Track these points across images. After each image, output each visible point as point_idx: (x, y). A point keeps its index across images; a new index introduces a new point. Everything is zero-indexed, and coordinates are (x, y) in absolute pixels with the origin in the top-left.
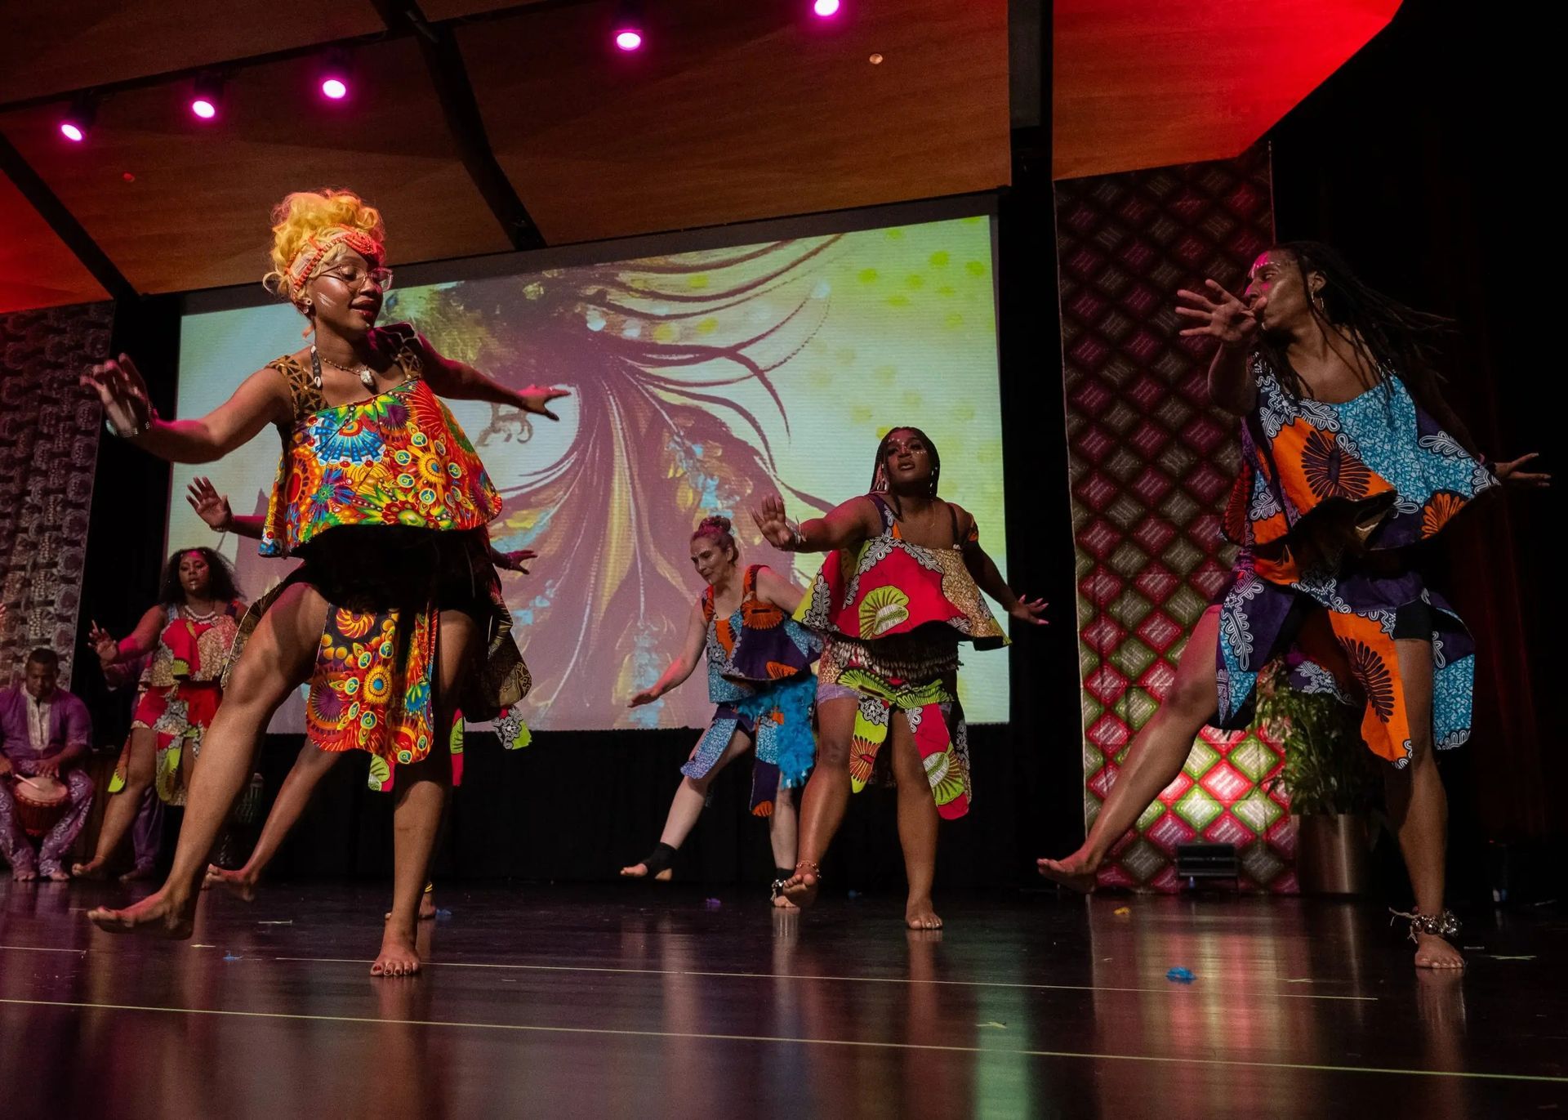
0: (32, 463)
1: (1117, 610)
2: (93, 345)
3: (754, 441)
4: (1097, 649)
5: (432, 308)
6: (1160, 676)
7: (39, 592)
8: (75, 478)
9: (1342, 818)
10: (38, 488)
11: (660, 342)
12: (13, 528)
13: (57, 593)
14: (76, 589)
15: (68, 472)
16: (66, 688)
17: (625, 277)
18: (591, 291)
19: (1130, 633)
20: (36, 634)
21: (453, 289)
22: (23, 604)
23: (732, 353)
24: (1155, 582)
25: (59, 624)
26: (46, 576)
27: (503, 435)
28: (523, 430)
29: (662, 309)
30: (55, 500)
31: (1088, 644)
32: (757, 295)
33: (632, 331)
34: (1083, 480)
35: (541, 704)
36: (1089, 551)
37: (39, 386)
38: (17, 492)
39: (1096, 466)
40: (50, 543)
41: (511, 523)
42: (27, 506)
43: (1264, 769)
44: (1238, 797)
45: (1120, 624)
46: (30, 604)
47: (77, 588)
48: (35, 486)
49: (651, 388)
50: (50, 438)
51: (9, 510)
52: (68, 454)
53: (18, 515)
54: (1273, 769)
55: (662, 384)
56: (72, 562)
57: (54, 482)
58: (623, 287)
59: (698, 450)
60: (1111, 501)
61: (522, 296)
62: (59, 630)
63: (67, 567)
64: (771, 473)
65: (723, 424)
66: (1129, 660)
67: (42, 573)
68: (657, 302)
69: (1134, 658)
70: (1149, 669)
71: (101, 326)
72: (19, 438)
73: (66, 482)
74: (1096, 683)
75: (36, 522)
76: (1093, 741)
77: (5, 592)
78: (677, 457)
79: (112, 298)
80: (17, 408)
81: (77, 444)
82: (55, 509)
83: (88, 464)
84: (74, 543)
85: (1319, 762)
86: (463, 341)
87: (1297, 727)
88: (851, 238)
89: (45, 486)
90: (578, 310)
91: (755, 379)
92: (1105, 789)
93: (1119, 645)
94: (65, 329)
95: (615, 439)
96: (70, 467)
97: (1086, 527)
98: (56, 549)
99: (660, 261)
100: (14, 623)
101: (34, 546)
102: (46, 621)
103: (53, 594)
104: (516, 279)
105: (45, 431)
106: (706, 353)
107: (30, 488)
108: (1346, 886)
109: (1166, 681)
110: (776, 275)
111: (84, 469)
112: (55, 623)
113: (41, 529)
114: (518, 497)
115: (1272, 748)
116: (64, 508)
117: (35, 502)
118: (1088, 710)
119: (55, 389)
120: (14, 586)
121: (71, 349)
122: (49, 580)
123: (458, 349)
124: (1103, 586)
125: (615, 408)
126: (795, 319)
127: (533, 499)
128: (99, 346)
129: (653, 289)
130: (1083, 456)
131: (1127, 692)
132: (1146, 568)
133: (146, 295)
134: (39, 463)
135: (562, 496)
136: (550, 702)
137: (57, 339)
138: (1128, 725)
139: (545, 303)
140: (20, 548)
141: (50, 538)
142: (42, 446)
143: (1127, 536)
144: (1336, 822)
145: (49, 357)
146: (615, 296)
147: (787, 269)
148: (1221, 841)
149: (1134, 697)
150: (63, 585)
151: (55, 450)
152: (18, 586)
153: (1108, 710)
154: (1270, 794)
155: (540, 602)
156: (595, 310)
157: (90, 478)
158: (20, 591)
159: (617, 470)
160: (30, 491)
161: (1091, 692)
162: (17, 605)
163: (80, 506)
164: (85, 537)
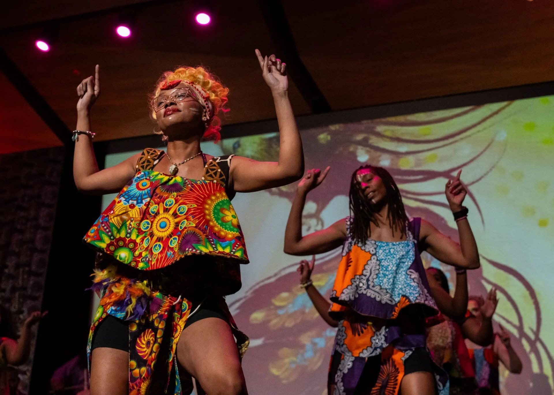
0: (10, 248)
5: (262, 150)
8: (36, 257)
10: (13, 264)
11: (403, 168)
15: (32, 253)
17: (380, 129)
18: (360, 137)
21: (274, 137)
23: (447, 175)
27: (306, 227)
28: (318, 224)
29: (403, 148)
30: (23, 271)
32: (462, 139)
33: (385, 162)
37: (16, 199)
42: (5, 275)
48: (11, 262)
50: (21, 232)
52: (32, 242)
55: (406, 194)
57: (23, 259)
58: (379, 135)
61: (316, 141)
65: (443, 219)
68: (400, 144)
73: (30, 260)
75: (10, 286)
81: (39, 236)
83: (45, 248)
84: (34, 299)
88: (518, 104)
89: (17, 262)
90: (351, 149)
94: (33, 164)
96: (34, 250)
99: (401, 119)
104: (313, 131)
105: (19, 227)
106: (431, 175)
107: (8, 263)
110: (474, 126)
111: (42, 251)
113: (14, 290)
116: (29, 275)
117: (11, 272)
119: (26, 202)
121: (36, 176)
126: (487, 153)
127: (325, 268)
129: (398, 136)
134: (14, 248)
137: (28, 170)
139: (332, 145)
141: (19, 295)
142: (16, 237)
145: (23, 181)
146: (374, 141)
147: (480, 123)
151: (25, 239)
156: (362, 149)
157: (46, 256)
163: (39, 275)
164: (42, 294)
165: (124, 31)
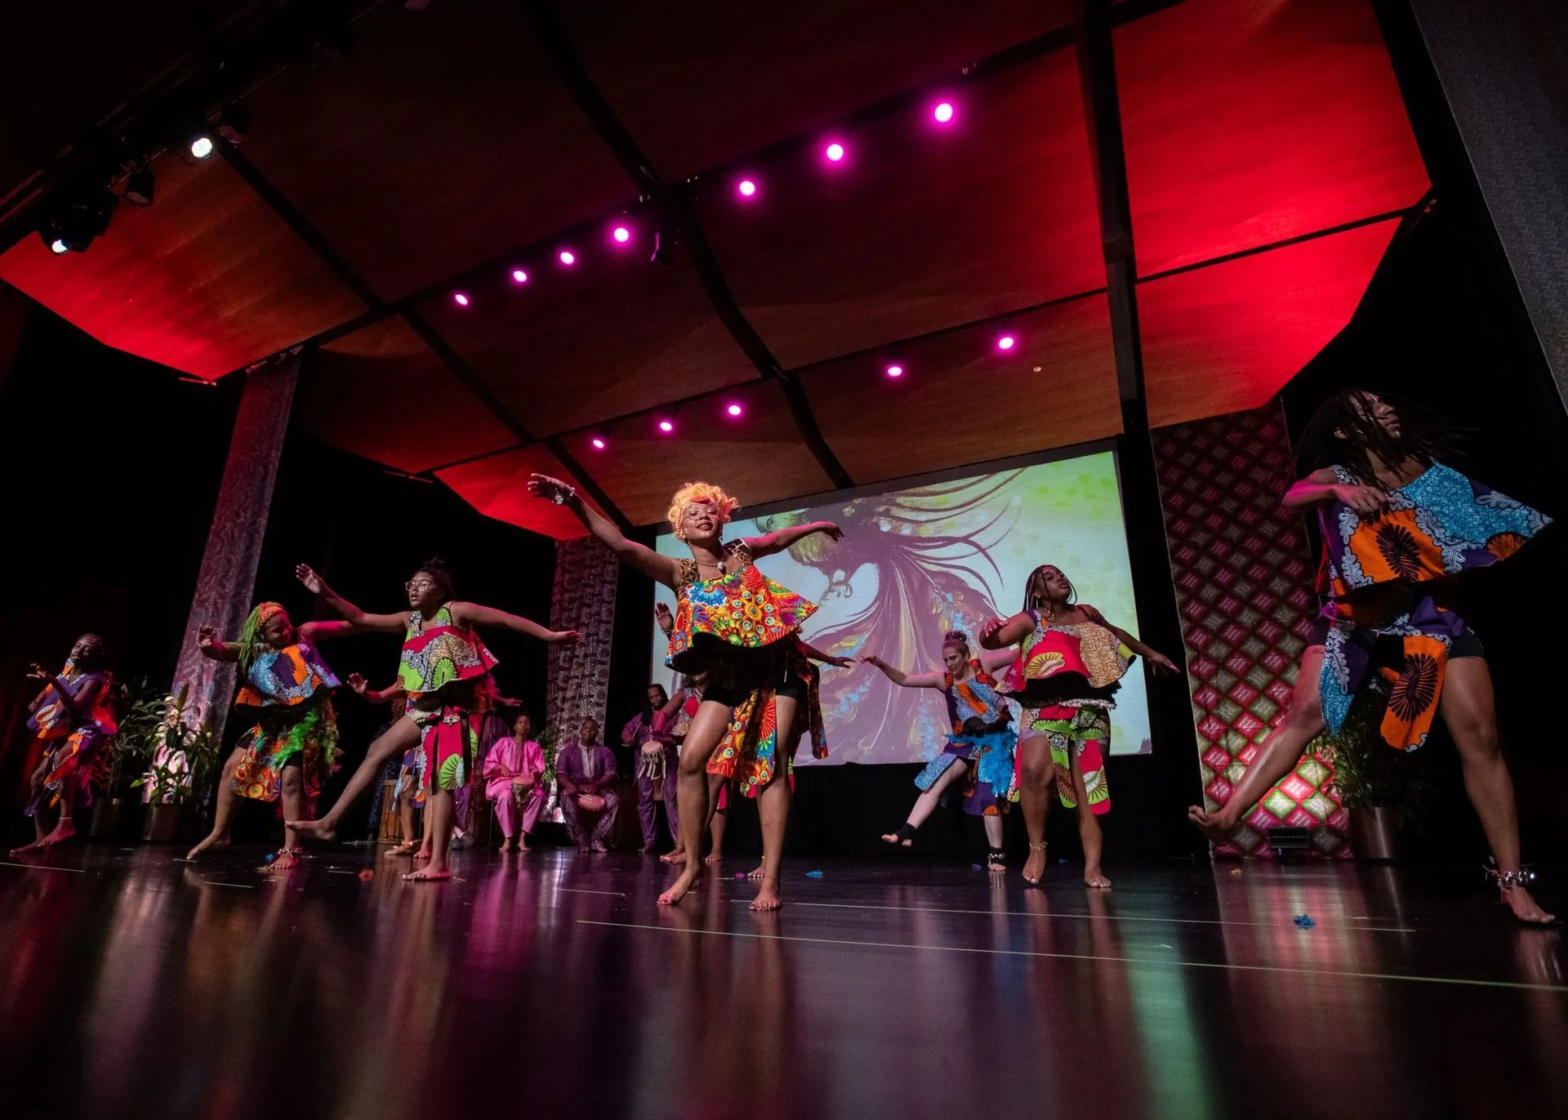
0: (581, 620)
1: (1214, 681)
3: (982, 590)
4: (1203, 706)
6: (1246, 722)
7: (586, 690)
8: (603, 627)
9: (1377, 810)
11: (924, 536)
12: (571, 655)
13: (595, 691)
14: (605, 688)
15: (599, 624)
16: (602, 743)
17: (900, 500)
18: (882, 509)
19: (1224, 696)
21: (803, 513)
23: (966, 540)
24: (1237, 663)
25: (596, 707)
27: (836, 593)
28: (847, 590)
29: (923, 517)
30: (593, 640)
31: (1198, 703)
32: (978, 506)
33: (906, 531)
34: (1185, 604)
35: (866, 748)
36: (1193, 646)
37: (584, 578)
39: (1193, 595)
40: (591, 663)
41: (842, 644)
43: (1321, 779)
44: (1305, 797)
45: (1217, 690)
46: (581, 697)
49: (919, 562)
50: (589, 606)
52: (599, 614)
53: (574, 649)
54: (1327, 778)
55: (926, 560)
56: (602, 673)
57: (592, 630)
58: (899, 505)
59: (949, 597)
60: (1204, 615)
61: (843, 513)
63: (600, 676)
64: (994, 608)
65: (963, 581)
66: (1225, 712)
67: (587, 680)
68: (920, 513)
69: (1228, 711)
70: (1238, 718)
72: (573, 607)
73: (598, 630)
74: (1205, 728)
75: (583, 652)
76: (1206, 764)
78: (938, 602)
80: (570, 591)
81: (604, 609)
82: (593, 644)
84: (603, 663)
85: (1358, 774)
86: (811, 541)
87: (1341, 752)
88: (1030, 470)
89: (587, 632)
90: (875, 520)
91: (980, 554)
92: (1217, 793)
93: (1217, 703)
95: (900, 594)
96: (600, 621)
97: (1189, 632)
98: (594, 667)
99: (921, 489)
101: (582, 665)
102: (590, 706)
103: (593, 691)
104: (838, 505)
105: (587, 602)
106: (950, 541)
108: (1385, 853)
109: (1250, 725)
110: (989, 493)
111: (607, 622)
112: (594, 707)
113: (586, 656)
114: (846, 629)
115: (1324, 765)
116: (598, 643)
118: (1201, 744)
121: (599, 557)
122: (590, 684)
123: (808, 547)
124: (1204, 667)
125: (899, 575)
126: (1001, 517)
127: (855, 629)
129: (918, 506)
130: (1183, 589)
131: (1226, 732)
132: (1230, 655)
133: (637, 526)
134: (584, 620)
135: (871, 627)
136: (871, 747)
138: (1228, 753)
139: (857, 517)
141: (590, 660)
142: (586, 610)
143: (1217, 636)
144: (1374, 812)
145: (588, 562)
146: (895, 511)
147: (994, 490)
148: (1297, 825)
149: (1231, 735)
150: (598, 686)
153: (1214, 744)
154: (1326, 794)
155: (862, 689)
156: (884, 519)
159: (902, 611)
161: (1202, 733)
162: (574, 698)
163: (605, 643)
164: (609, 659)
165: (666, 426)
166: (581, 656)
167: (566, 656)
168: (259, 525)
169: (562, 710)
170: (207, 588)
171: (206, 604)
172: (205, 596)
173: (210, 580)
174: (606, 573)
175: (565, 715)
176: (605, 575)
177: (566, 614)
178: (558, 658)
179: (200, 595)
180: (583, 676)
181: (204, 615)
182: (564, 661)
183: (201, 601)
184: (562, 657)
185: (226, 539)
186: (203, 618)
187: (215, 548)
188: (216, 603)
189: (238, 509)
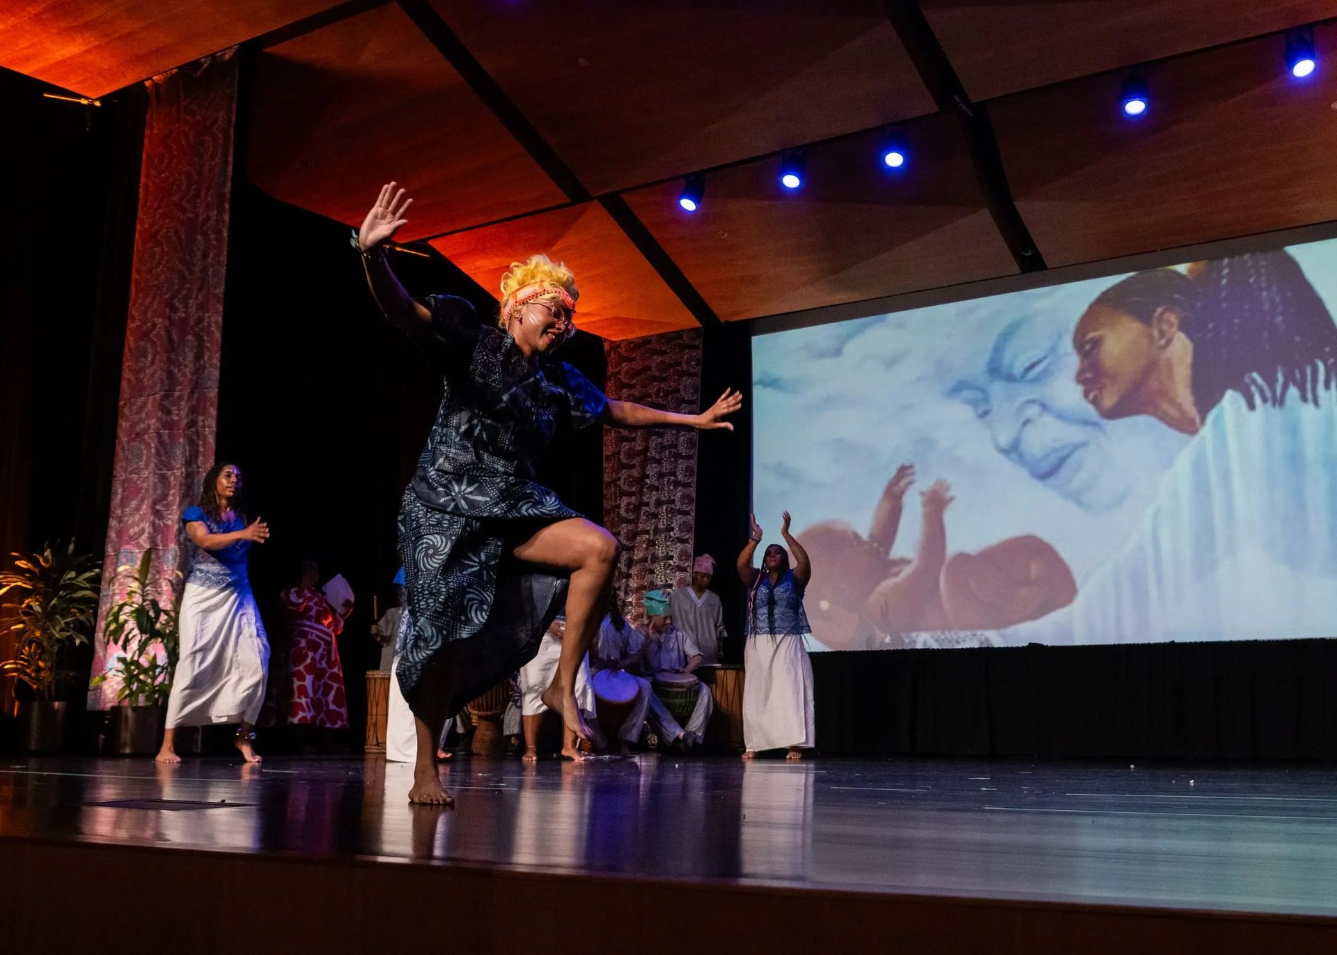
0: (649, 455)
2: (688, 363)
7: (662, 550)
8: (682, 464)
10: (654, 472)
12: (638, 503)
13: (675, 551)
15: (676, 460)
20: (662, 581)
22: (649, 559)
25: (678, 573)
26: (666, 537)
30: (668, 482)
37: (649, 396)
38: (639, 476)
40: (667, 514)
42: (647, 486)
46: (655, 559)
47: (690, 546)
48: (652, 470)
51: (634, 489)
52: (675, 446)
53: (642, 494)
56: (685, 527)
57: (666, 467)
62: (678, 578)
63: (681, 530)
67: (663, 536)
71: (695, 348)
72: (636, 435)
73: (675, 467)
75: (655, 498)
77: (636, 551)
79: (701, 326)
81: (682, 438)
82: (669, 489)
83: (691, 453)
84: (686, 513)
89: (660, 471)
94: (666, 350)
96: (678, 456)
98: (671, 518)
100: (643, 573)
101: (655, 516)
102: (668, 571)
103: (672, 551)
107: (648, 473)
111: (688, 457)
112: (675, 572)
113: (659, 503)
116: (676, 486)
117: (653, 483)
119: (662, 397)
120: (642, 546)
121: (671, 365)
122: (668, 541)
128: (693, 363)
133: (727, 322)
134: (653, 454)
137: (660, 359)
140: (644, 518)
141: (667, 509)
145: (655, 373)
150: (679, 544)
151: (666, 443)
152: (644, 546)
157: (694, 463)
158: (647, 548)
160: (648, 475)
162: (645, 560)
163: (687, 485)
164: (694, 508)
166: (652, 504)
167: (629, 504)
168: (209, 323)
169: (629, 576)
170: (143, 415)
171: (146, 437)
172: (142, 426)
173: (145, 403)
174: (682, 387)
175: (633, 584)
176: (682, 393)
177: (626, 446)
178: (619, 507)
179: (134, 424)
180: (657, 531)
181: (145, 452)
182: (627, 511)
183: (138, 434)
184: (623, 505)
185: (158, 343)
186: (145, 458)
187: (146, 357)
188: (159, 435)
189: (172, 298)
